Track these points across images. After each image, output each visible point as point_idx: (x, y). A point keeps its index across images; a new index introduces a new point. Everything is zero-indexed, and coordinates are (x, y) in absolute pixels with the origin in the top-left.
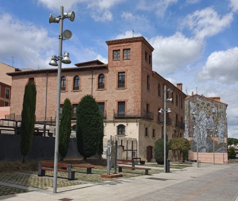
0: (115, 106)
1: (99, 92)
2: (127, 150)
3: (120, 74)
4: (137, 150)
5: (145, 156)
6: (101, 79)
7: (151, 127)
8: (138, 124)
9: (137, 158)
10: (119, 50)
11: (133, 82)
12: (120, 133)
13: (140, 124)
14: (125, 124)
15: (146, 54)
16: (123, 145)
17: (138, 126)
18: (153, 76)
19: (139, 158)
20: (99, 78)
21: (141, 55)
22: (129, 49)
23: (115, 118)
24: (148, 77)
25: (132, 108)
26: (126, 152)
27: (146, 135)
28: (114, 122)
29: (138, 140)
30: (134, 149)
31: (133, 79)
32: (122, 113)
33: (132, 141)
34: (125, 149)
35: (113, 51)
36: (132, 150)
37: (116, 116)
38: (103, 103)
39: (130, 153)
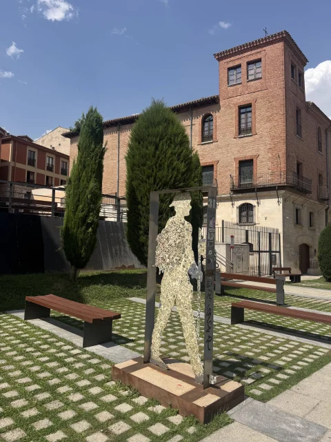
0: (233, 169)
1: (203, 147)
2: (259, 252)
3: (242, 111)
4: (279, 252)
5: (296, 264)
6: (206, 125)
7: (305, 208)
8: (281, 200)
9: (281, 269)
10: (239, 66)
11: (269, 120)
12: (244, 219)
13: (285, 201)
14: (253, 202)
15: (293, 67)
16: (250, 241)
17: (281, 205)
18: (307, 111)
19: (284, 269)
20: (204, 122)
21: (283, 67)
22: (259, 60)
23: (235, 191)
24: (298, 112)
25: (268, 170)
26: (256, 255)
27: (297, 223)
28: (231, 199)
29: (281, 231)
30: (274, 249)
31: (268, 114)
32: (247, 182)
33: (270, 234)
34: (255, 248)
35: (229, 69)
36: (270, 251)
37: (236, 188)
38: (210, 167)
39: (265, 258)
